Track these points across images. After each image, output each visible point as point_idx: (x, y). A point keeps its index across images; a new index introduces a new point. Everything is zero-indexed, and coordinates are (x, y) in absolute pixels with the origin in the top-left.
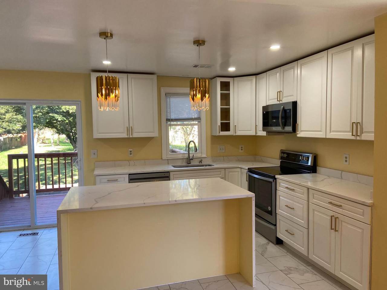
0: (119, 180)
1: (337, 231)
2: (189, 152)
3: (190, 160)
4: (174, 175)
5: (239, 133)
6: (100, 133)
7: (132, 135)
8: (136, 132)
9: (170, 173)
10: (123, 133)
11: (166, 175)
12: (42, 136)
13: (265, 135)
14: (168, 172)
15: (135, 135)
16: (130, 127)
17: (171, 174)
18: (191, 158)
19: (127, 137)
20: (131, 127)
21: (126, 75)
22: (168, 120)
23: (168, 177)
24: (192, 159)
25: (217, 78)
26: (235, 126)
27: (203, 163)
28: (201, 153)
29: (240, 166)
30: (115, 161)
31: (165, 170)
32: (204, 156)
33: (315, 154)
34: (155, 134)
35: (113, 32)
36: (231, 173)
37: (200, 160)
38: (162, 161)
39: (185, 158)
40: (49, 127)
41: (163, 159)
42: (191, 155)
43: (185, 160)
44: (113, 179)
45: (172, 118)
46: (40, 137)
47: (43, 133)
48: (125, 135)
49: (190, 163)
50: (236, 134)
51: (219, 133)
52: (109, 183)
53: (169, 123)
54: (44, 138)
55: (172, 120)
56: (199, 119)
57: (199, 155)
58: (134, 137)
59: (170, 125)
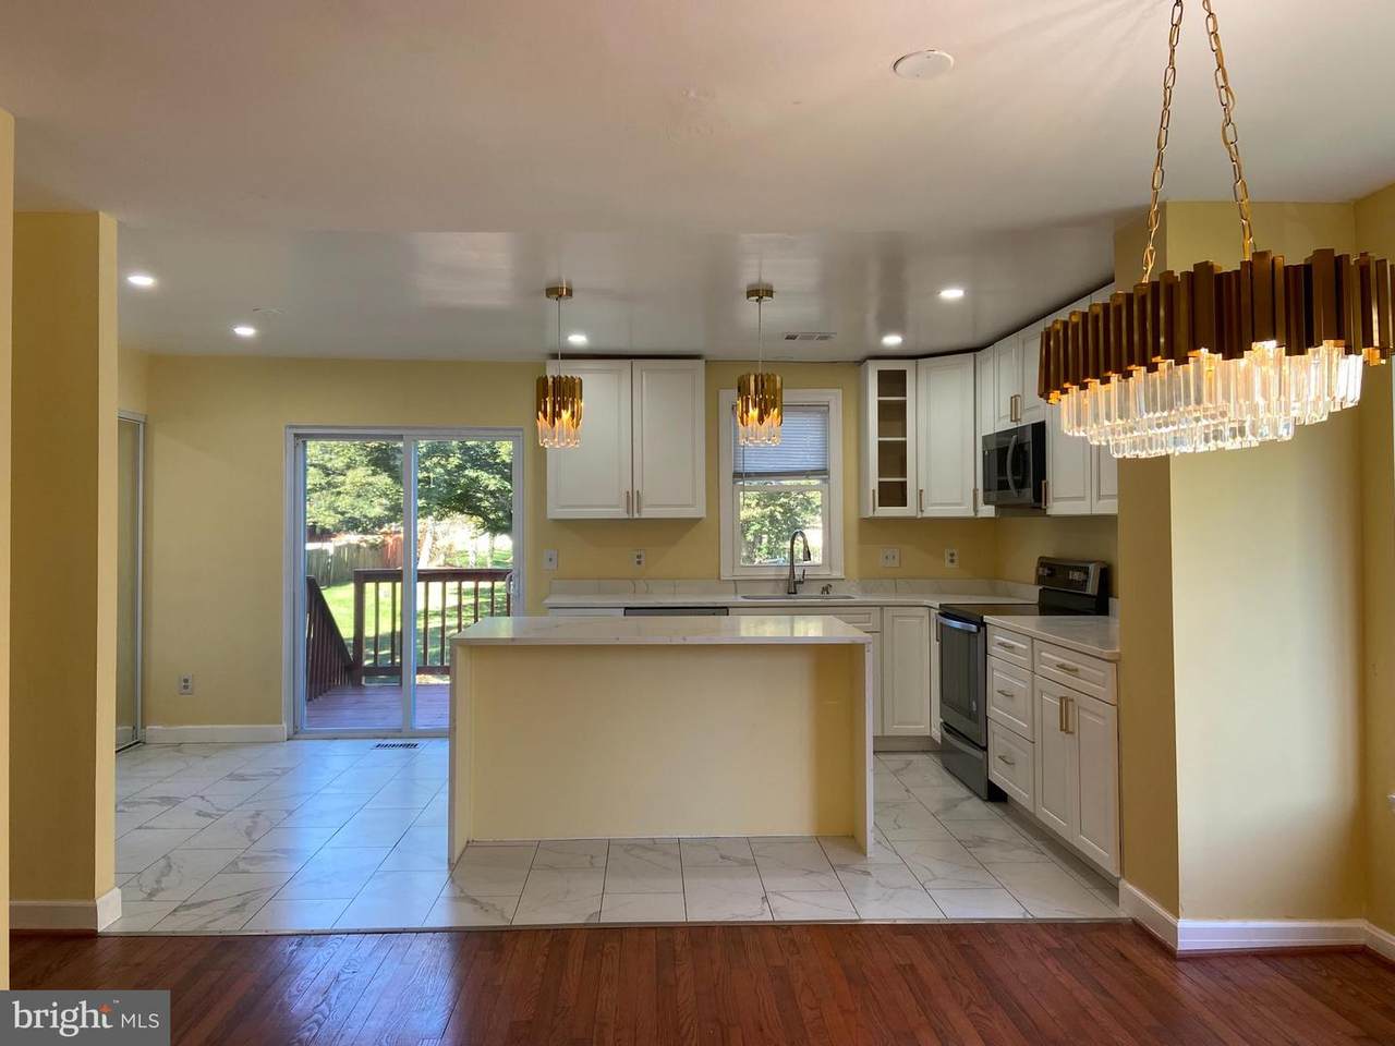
1: (1072, 733)
2: (792, 563)
3: (796, 583)
5: (932, 511)
6: (563, 507)
7: (638, 512)
8: (647, 506)
10: (617, 506)
12: (442, 543)
13: (993, 515)
14: (726, 607)
15: (647, 513)
16: (635, 491)
18: (797, 578)
19: (627, 517)
20: (638, 492)
21: (629, 361)
22: (738, 475)
24: (800, 582)
25: (868, 361)
26: (921, 491)
27: (832, 594)
28: (830, 566)
29: (926, 602)
30: (599, 579)
31: (715, 603)
32: (837, 574)
33: (1104, 562)
34: (698, 511)
35: (574, 287)
36: (899, 620)
37: (824, 584)
38: (719, 582)
39: (784, 577)
40: (462, 512)
41: (722, 578)
42: (798, 572)
43: (781, 585)
45: (748, 470)
46: (439, 544)
47: (445, 534)
48: (621, 513)
49: (796, 593)
50: (925, 515)
51: (874, 510)
53: (740, 483)
54: (451, 547)
55: (749, 475)
56: (825, 474)
57: (824, 573)
58: (643, 516)
59: (744, 489)
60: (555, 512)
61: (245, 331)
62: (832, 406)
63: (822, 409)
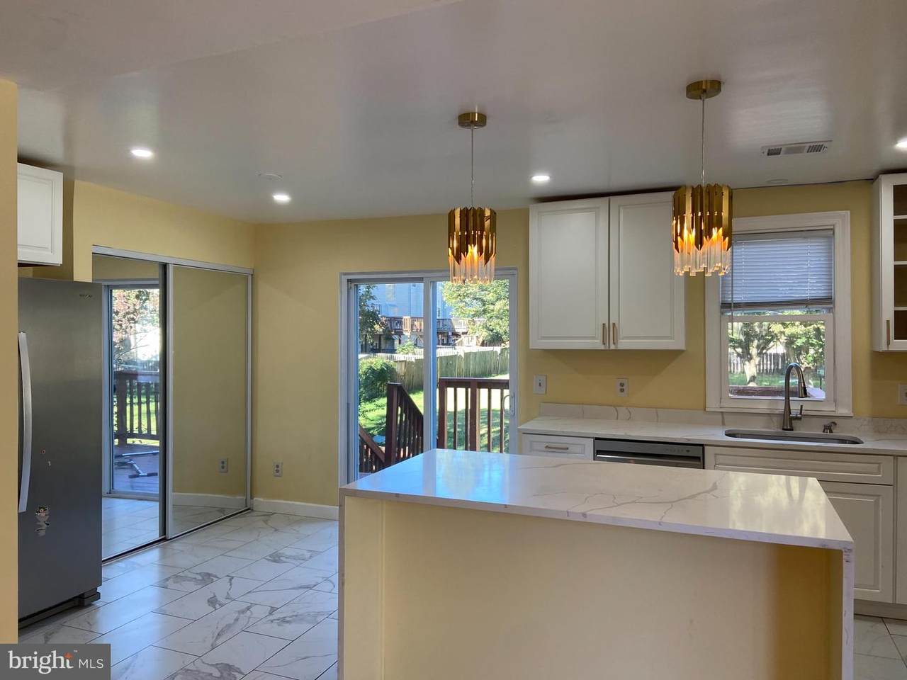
0: (572, 448)
2: (789, 398)
3: (792, 419)
4: (716, 454)
6: (543, 338)
7: (614, 343)
8: (623, 338)
9: (706, 447)
10: (593, 338)
11: (695, 452)
14: (702, 445)
15: (624, 344)
16: (611, 323)
17: (709, 451)
18: (793, 414)
19: (602, 347)
20: (614, 324)
21: (606, 199)
22: (726, 306)
23: (697, 458)
24: (797, 418)
27: (837, 433)
28: (835, 401)
30: (583, 404)
31: (689, 440)
32: (845, 412)
34: (677, 343)
35: (488, 113)
37: (827, 422)
38: (703, 414)
39: (777, 412)
41: (707, 410)
43: (775, 420)
44: (557, 445)
45: (736, 300)
48: (597, 344)
49: (792, 430)
51: (889, 343)
52: (549, 454)
53: (729, 314)
55: (738, 306)
56: (831, 303)
57: (828, 409)
58: (620, 347)
59: (732, 320)
60: (537, 343)
61: (282, 198)
62: (837, 231)
63: (827, 234)
